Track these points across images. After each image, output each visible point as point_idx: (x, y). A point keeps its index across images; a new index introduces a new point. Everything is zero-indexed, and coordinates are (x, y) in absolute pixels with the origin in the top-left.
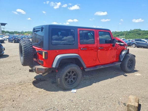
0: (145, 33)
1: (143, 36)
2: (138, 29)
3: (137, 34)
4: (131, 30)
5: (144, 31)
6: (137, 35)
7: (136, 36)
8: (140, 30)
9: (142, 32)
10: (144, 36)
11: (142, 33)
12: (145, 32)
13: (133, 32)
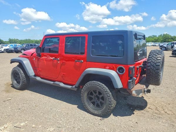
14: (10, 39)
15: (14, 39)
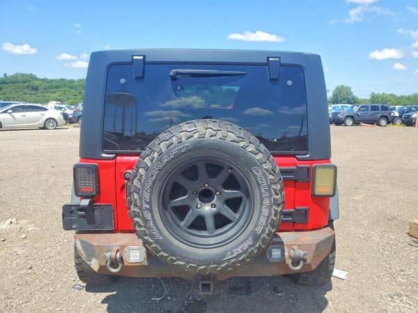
0: (51, 87)
1: (47, 95)
2: (27, 75)
3: (28, 87)
4: (5, 75)
5: (44, 80)
6: (27, 91)
7: (26, 94)
8: (33, 77)
9: (40, 83)
10: (49, 94)
11: (40, 85)
12: (50, 84)
13: (14, 83)
14: (373, 93)
15: (384, 94)
